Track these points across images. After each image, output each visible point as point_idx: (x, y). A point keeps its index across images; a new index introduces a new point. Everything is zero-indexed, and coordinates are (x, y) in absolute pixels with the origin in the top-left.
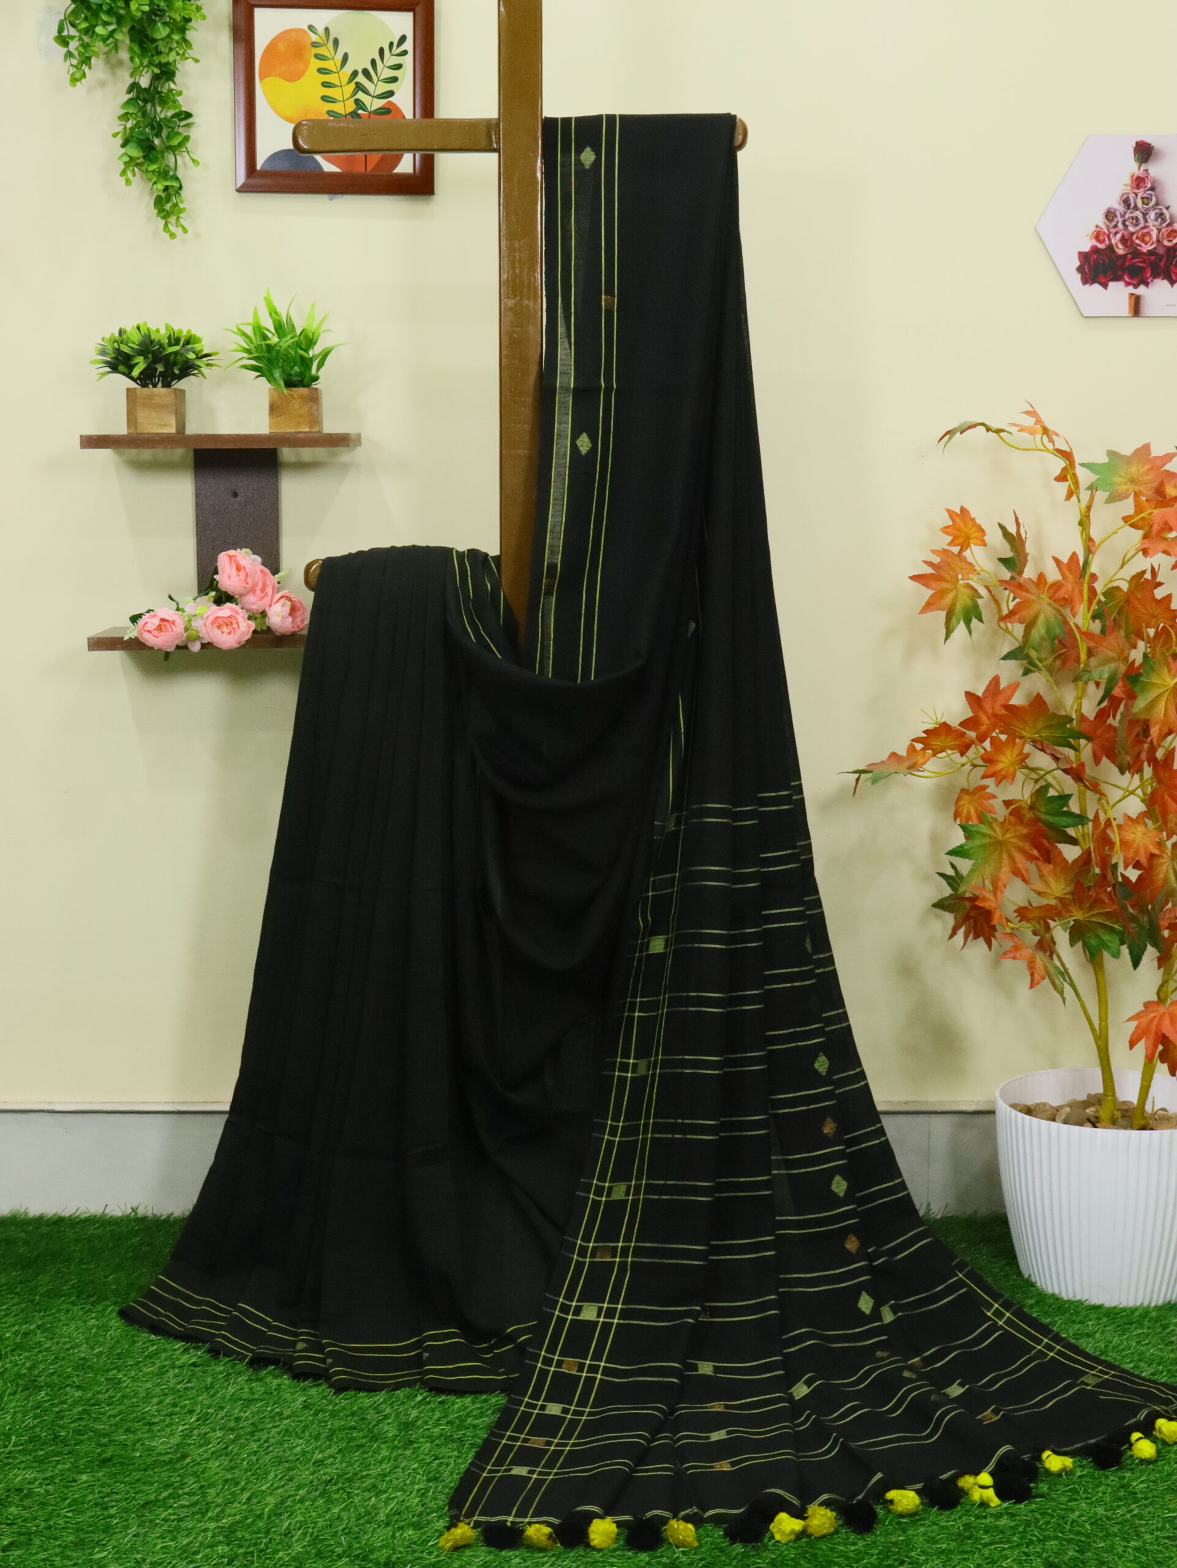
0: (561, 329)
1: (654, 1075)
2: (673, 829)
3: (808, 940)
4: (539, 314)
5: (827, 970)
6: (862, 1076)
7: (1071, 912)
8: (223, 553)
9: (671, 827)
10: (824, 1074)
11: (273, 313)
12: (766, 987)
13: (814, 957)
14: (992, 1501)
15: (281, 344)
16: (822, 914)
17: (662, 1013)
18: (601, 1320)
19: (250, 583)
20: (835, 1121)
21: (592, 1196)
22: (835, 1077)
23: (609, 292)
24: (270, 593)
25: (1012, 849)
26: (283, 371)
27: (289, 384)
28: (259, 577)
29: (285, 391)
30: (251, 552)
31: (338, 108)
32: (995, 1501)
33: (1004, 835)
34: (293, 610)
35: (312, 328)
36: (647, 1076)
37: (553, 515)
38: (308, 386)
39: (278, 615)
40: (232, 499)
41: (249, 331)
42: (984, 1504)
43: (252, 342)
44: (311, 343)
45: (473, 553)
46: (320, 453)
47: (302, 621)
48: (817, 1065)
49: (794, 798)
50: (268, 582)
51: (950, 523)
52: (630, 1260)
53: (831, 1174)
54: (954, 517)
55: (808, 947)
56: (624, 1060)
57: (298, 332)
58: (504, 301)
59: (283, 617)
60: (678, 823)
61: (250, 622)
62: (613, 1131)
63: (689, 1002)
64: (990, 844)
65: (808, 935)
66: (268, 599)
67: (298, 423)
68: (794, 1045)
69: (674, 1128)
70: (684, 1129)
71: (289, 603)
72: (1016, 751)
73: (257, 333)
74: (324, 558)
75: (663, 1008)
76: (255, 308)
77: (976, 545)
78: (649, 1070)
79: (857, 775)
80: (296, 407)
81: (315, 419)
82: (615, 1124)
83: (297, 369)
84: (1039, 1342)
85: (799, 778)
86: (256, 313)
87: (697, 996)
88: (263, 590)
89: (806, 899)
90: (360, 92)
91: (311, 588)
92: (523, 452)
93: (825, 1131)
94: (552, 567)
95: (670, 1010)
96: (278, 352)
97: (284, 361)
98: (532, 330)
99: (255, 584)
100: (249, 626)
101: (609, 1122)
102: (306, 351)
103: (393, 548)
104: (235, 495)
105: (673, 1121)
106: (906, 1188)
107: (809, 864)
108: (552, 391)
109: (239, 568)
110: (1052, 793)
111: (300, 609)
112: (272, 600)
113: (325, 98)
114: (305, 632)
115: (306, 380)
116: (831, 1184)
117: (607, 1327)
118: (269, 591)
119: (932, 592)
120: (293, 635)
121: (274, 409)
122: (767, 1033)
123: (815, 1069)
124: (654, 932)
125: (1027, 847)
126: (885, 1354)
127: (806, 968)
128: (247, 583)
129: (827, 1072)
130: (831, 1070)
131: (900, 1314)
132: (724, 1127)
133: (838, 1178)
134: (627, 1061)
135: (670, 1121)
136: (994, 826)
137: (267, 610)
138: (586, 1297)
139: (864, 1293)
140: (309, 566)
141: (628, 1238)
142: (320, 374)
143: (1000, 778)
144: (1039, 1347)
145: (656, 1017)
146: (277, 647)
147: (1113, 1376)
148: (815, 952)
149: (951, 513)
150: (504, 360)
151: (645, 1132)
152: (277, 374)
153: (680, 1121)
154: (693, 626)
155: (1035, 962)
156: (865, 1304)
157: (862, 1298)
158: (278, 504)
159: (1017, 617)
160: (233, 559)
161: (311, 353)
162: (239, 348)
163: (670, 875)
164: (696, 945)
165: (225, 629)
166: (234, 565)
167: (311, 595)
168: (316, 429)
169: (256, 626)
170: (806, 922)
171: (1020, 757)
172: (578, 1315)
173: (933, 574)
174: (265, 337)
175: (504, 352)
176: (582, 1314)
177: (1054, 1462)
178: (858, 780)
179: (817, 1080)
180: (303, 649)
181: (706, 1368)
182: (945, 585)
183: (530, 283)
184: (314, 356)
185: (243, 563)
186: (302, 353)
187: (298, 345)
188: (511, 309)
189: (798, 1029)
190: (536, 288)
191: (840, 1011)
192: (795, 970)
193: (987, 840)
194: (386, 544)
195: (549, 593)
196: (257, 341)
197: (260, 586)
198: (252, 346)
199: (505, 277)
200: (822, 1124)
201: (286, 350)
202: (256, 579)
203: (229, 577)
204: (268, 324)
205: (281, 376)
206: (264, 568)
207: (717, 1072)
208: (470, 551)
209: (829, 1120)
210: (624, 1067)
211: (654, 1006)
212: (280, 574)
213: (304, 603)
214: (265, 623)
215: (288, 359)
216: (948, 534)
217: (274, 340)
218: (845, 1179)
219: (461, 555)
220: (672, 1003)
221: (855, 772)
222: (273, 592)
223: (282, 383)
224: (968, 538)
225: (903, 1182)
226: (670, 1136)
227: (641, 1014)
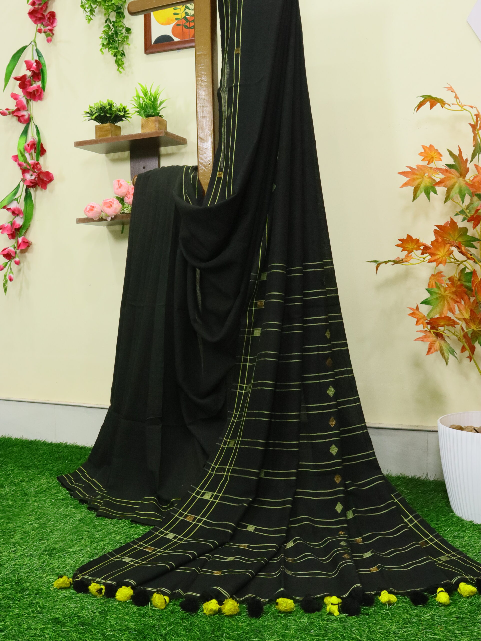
7: (470, 326)
14: (335, 612)
18: (212, 500)
21: (222, 445)
25: (449, 299)
31: (179, 17)
32: (337, 613)
33: (445, 292)
42: (331, 614)
48: (328, 392)
51: (423, 151)
52: (229, 474)
53: (330, 444)
54: (426, 148)
64: (439, 297)
72: (446, 249)
73: (138, 98)
77: (436, 160)
80: (150, 124)
84: (427, 536)
90: (187, 9)
101: (234, 413)
106: (375, 456)
110: (467, 271)
113: (175, 14)
116: (330, 449)
117: (213, 503)
119: (408, 179)
121: (143, 126)
125: (455, 297)
126: (342, 533)
131: (356, 515)
133: (333, 446)
134: (243, 385)
136: (441, 288)
138: (208, 490)
139: (339, 502)
141: (230, 465)
143: (438, 263)
144: (426, 539)
147: (459, 558)
149: (424, 147)
152: (142, 112)
155: (434, 343)
156: (339, 508)
157: (338, 505)
159: (443, 184)
171: (448, 253)
172: (203, 497)
173: (410, 171)
176: (204, 496)
177: (385, 597)
178: (377, 267)
181: (251, 528)
182: (415, 176)
193: (438, 296)
196: (138, 101)
200: (329, 420)
205: (144, 113)
216: (422, 156)
218: (337, 446)
223: (144, 115)
224: (433, 158)
225: (374, 453)
227: (250, 364)
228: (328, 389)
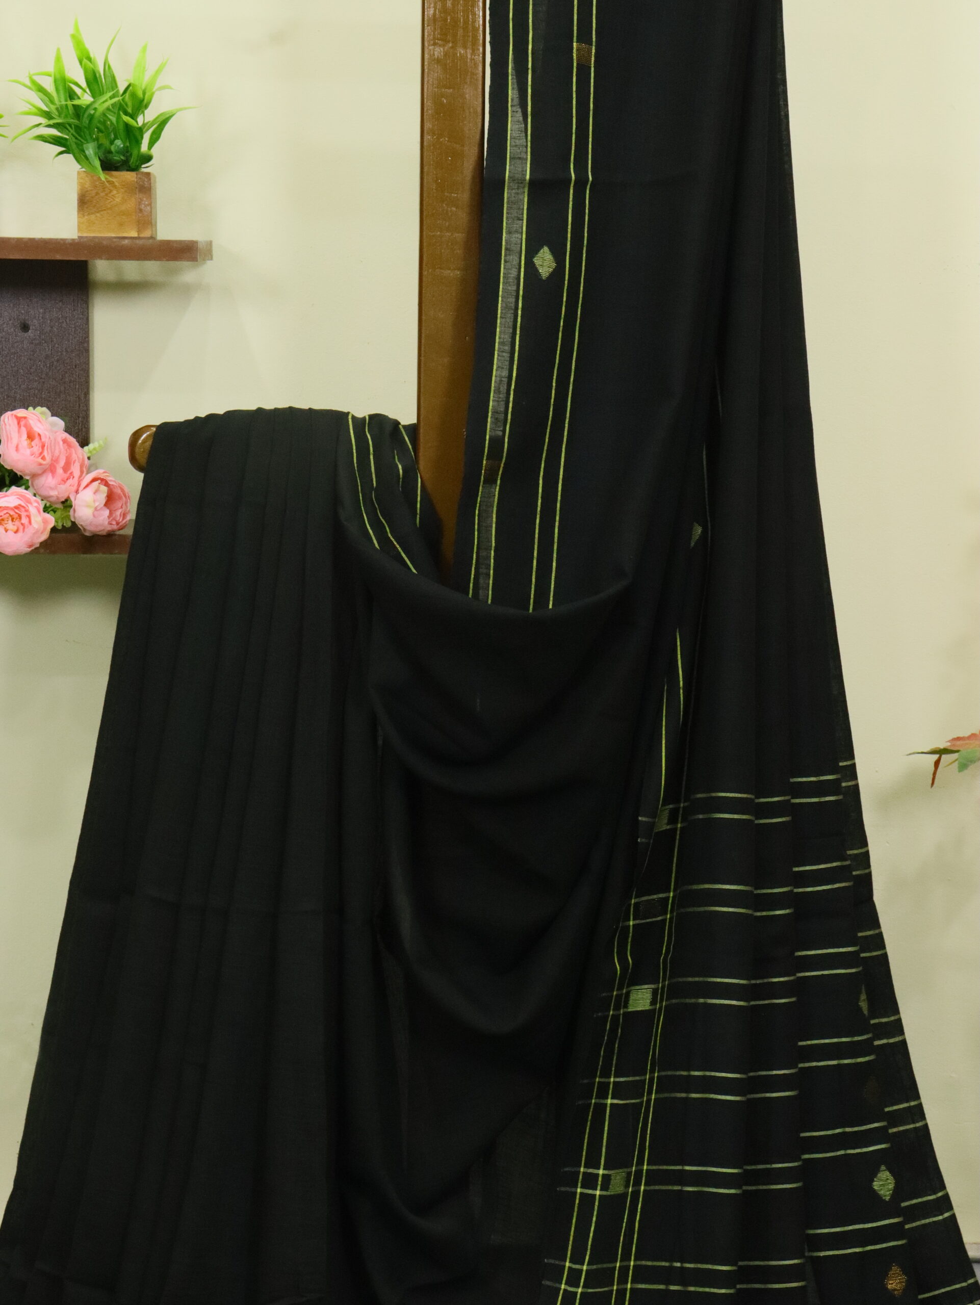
0: (512, 93)
1: (636, 1194)
2: (665, 827)
3: (863, 997)
4: (480, 69)
5: (892, 1041)
6: (945, 1203)
8: (9, 413)
9: (663, 825)
10: (887, 1198)
11: (85, 58)
12: (801, 1065)
13: (872, 1022)
15: (96, 105)
16: (884, 959)
17: (649, 1101)
19: (48, 458)
20: (905, 1272)
22: (904, 1204)
23: (584, 37)
24: (77, 473)
26: (100, 146)
27: (108, 166)
28: (60, 450)
29: (103, 176)
30: (49, 413)
34: (111, 499)
35: (142, 83)
36: (625, 1195)
37: (498, 367)
38: (135, 169)
39: (88, 506)
40: (20, 334)
41: (49, 86)
43: (52, 102)
44: (141, 105)
45: (378, 421)
46: (151, 269)
47: (124, 515)
48: (876, 1185)
49: (844, 784)
50: (74, 456)
55: (864, 1005)
56: (590, 1171)
57: (121, 88)
58: (429, 48)
59: (96, 509)
60: (673, 819)
61: (47, 515)
62: (573, 1280)
63: (690, 1084)
65: (863, 991)
66: (73, 482)
67: (121, 225)
68: (842, 1152)
69: (668, 1276)
70: (684, 1277)
71: (104, 489)
73: (61, 88)
74: (158, 424)
75: (650, 1093)
76: (58, 50)
78: (627, 1186)
79: (936, 757)
80: (118, 200)
81: (146, 220)
82: (577, 1267)
83: (119, 143)
85: (851, 756)
86: (58, 59)
87: (704, 1077)
88: (66, 468)
89: (860, 934)
91: (140, 468)
92: (453, 273)
93: (889, 1287)
94: (497, 442)
95: (662, 1096)
96: (91, 117)
97: (100, 131)
98: (470, 93)
99: (55, 461)
100: (45, 522)
101: (568, 1264)
102: (133, 116)
103: (260, 410)
104: (25, 328)
105: (667, 1264)
107: (866, 881)
108: (500, 184)
109: (31, 437)
111: (120, 498)
112: (79, 485)
114: (129, 531)
115: (133, 161)
118: (76, 469)
120: (110, 535)
121: (84, 202)
122: (803, 1135)
123: (874, 1191)
124: (636, 978)
127: (860, 1038)
128: (43, 458)
129: (893, 1196)
130: (899, 1193)
132: (744, 1275)
134: (595, 1171)
135: (664, 1264)
137: (72, 498)
140: (136, 435)
142: (154, 151)
145: (638, 1106)
146: (84, 553)
148: (874, 1014)
150: (427, 137)
151: (623, 1280)
152: (90, 150)
153: (678, 1265)
154: (698, 530)
158: (88, 342)
160: (22, 423)
161: (140, 120)
162: (35, 110)
163: (661, 895)
164: (701, 1001)
165: (10, 525)
166: (24, 430)
167: (139, 477)
168: (147, 234)
169: (56, 521)
170: (860, 969)
174: (72, 95)
175: (428, 125)
178: (937, 764)
179: (877, 1207)
180: (125, 557)
183: (466, 22)
184: (144, 125)
185: (37, 428)
186: (127, 119)
187: (121, 108)
188: (438, 61)
189: (848, 1130)
190: (476, 30)
191: (913, 1103)
192: (844, 1040)
194: (249, 404)
195: (490, 480)
196: (60, 100)
197: (62, 463)
198: (53, 107)
199: (430, 12)
200: (885, 1275)
201: (104, 114)
202: (57, 453)
203: (17, 449)
204: (77, 75)
205: (96, 154)
206: (66, 435)
207: (732, 1191)
208: (373, 417)
209: (895, 1269)
210: (590, 1181)
211: (636, 1089)
212: (91, 446)
213: (126, 490)
214: (68, 517)
215: (106, 128)
217: (85, 99)
219: (359, 423)
220: (665, 1084)
221: (933, 752)
222: (82, 472)
223: (97, 164)
226: (662, 1287)
227: (616, 1101)
228: (875, 1175)
